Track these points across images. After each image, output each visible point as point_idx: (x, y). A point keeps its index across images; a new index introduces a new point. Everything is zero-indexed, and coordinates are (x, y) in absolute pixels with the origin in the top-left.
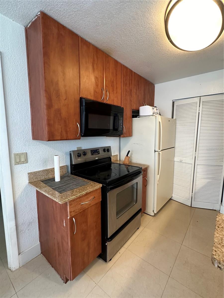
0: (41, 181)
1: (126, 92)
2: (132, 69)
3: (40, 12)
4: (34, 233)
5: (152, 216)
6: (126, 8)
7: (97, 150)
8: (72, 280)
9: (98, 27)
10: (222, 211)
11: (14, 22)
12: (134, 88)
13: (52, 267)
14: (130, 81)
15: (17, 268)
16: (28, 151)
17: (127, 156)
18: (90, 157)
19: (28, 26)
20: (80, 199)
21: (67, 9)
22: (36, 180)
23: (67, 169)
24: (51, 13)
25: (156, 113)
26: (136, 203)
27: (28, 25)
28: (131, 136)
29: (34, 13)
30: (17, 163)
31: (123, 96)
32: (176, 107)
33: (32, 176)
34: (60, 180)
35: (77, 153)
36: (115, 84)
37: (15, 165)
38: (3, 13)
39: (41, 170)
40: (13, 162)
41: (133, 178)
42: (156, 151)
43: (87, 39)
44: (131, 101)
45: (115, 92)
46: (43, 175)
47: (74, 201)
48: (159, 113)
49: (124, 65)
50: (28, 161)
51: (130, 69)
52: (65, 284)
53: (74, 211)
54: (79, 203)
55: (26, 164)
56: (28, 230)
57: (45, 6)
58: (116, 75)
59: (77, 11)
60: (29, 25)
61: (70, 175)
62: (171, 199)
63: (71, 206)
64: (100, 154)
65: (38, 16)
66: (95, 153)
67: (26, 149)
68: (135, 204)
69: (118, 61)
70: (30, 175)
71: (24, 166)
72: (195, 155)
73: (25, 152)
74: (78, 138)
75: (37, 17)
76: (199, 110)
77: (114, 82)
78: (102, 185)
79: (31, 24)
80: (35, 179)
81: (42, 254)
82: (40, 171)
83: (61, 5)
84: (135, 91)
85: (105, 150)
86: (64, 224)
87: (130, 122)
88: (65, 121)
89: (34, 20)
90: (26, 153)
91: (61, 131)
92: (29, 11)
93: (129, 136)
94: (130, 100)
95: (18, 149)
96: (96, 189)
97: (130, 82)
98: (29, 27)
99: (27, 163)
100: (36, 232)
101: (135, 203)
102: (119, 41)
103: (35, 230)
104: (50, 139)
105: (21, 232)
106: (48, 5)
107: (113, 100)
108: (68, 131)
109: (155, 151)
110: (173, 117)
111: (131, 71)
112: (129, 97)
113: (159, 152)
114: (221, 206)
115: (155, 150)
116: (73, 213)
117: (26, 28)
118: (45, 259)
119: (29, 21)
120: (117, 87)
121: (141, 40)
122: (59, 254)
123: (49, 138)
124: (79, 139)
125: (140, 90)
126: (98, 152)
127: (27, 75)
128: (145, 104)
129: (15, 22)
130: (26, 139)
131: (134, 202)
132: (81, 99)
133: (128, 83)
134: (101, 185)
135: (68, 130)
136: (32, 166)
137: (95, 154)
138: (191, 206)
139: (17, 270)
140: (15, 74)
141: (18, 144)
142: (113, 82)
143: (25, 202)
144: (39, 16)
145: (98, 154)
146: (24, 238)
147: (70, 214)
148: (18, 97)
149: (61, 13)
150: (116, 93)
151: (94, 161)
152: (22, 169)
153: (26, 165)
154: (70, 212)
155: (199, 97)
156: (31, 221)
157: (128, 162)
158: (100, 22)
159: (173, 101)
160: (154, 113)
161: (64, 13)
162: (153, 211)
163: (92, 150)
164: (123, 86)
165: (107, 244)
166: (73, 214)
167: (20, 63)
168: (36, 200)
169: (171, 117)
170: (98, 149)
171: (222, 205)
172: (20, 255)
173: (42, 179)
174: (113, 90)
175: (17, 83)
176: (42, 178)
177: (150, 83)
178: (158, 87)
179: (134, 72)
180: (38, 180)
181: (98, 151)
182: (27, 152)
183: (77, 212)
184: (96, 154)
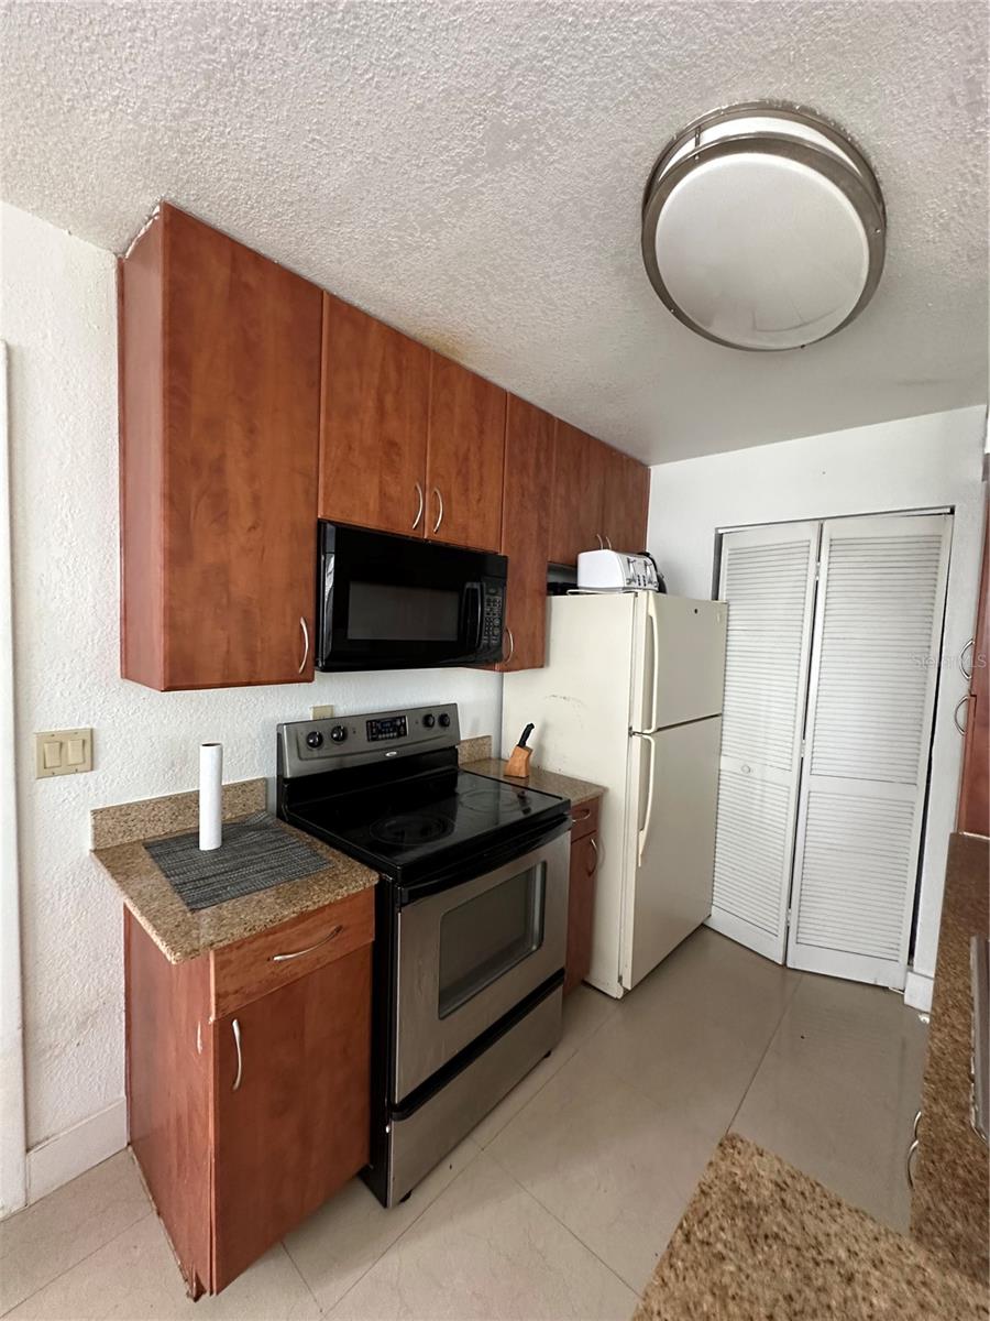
0: (143, 845)
1: (523, 496)
2: (550, 411)
3: (160, 204)
4: (105, 1055)
5: (617, 999)
6: (483, 194)
7: (395, 719)
8: (217, 1293)
9: (390, 261)
10: (911, 996)
11: (74, 238)
12: (557, 480)
13: (159, 1214)
14: (542, 456)
15: (15, 1209)
16: (99, 724)
17: (522, 744)
18: (361, 750)
19: (128, 254)
20: (271, 938)
21: (259, 196)
22: (126, 840)
23: (266, 795)
24: (202, 208)
25: (642, 579)
26: (539, 946)
27: (127, 250)
28: (542, 667)
29: (141, 208)
30: (47, 771)
31: (509, 514)
32: (727, 558)
33: (110, 822)
34: (218, 846)
35: (306, 733)
36: (474, 466)
37: (38, 778)
38: (30, 207)
39: (150, 800)
40: (31, 764)
41: (538, 840)
42: (634, 733)
43: (357, 302)
44: (542, 530)
45: (474, 496)
46: (156, 818)
47: (238, 948)
48: (655, 580)
49: (514, 397)
50: (95, 763)
51: (543, 407)
52: (192, 1301)
53: (236, 992)
54: (266, 955)
55: (89, 773)
56: (78, 1044)
57: (176, 183)
58: (481, 432)
59: (300, 201)
60: (130, 249)
61: (272, 820)
62: (703, 926)
63: (224, 972)
64: (405, 733)
65: (154, 221)
66: (385, 733)
67: (92, 713)
68: (538, 948)
69: (489, 379)
70: (102, 819)
71: (78, 783)
72: (801, 752)
73: (88, 726)
74: (302, 677)
75: (151, 222)
76: (818, 574)
77: (472, 458)
78: (377, 876)
79: (136, 248)
80: (120, 835)
81: (130, 1149)
82: (145, 804)
83: (234, 180)
84: (562, 490)
85: (431, 721)
86: (199, 1042)
87: (539, 610)
88: (247, 613)
89: (143, 232)
90: (92, 730)
91: (228, 652)
92: (122, 200)
93: (533, 666)
94: (540, 524)
95: (55, 714)
96: (349, 895)
97: (542, 460)
98: (130, 255)
99: (92, 769)
100: (112, 1052)
101: (534, 948)
102: (481, 308)
103: (108, 1045)
104: (174, 684)
105: (44, 1051)
106: (188, 182)
107: (465, 528)
108: (259, 650)
109: (631, 733)
110: (716, 597)
111: (548, 417)
112: (536, 517)
113: (646, 737)
114: (909, 974)
115: (630, 729)
116: (231, 998)
117: (120, 260)
118: (139, 1171)
119: (126, 237)
120: (481, 478)
121: (565, 305)
122: (179, 1165)
123: (171, 680)
124: (310, 680)
125: (586, 489)
126: (399, 727)
127: (117, 431)
128: (604, 540)
129: (77, 238)
130: (93, 676)
131: (532, 944)
132: (321, 525)
133: (532, 461)
134: (374, 878)
135: (259, 644)
136: (113, 781)
137: (386, 738)
138: (785, 964)
139: (14, 1215)
140: (65, 429)
141: (58, 694)
142: (466, 459)
143: (72, 929)
144: (156, 218)
145: (399, 735)
146: (55, 1079)
147: (216, 1005)
148: (72, 516)
149: (238, 210)
150: (479, 500)
151: (379, 763)
152: (69, 793)
153: (85, 777)
154: (218, 996)
155: (817, 523)
156: (94, 1008)
157: (523, 770)
158: (395, 242)
159: (720, 531)
160: (630, 581)
161: (252, 208)
162: (620, 979)
163: (371, 722)
164: (511, 473)
165: (390, 1131)
166: (233, 1004)
167: (90, 387)
168: (119, 920)
169: (709, 595)
170: (400, 718)
171: (912, 971)
172: (32, 1152)
173: (154, 837)
174: (467, 490)
175: (72, 462)
176: (153, 833)
177: (628, 461)
178: (662, 476)
179: (560, 421)
180: (135, 839)
181: (399, 723)
182: (94, 726)
183: (254, 994)
184: (390, 738)
